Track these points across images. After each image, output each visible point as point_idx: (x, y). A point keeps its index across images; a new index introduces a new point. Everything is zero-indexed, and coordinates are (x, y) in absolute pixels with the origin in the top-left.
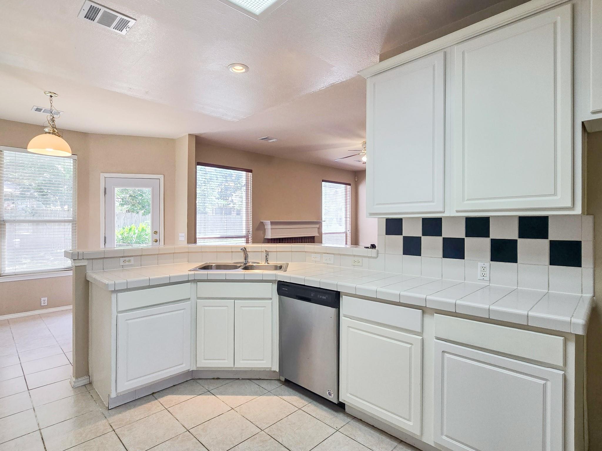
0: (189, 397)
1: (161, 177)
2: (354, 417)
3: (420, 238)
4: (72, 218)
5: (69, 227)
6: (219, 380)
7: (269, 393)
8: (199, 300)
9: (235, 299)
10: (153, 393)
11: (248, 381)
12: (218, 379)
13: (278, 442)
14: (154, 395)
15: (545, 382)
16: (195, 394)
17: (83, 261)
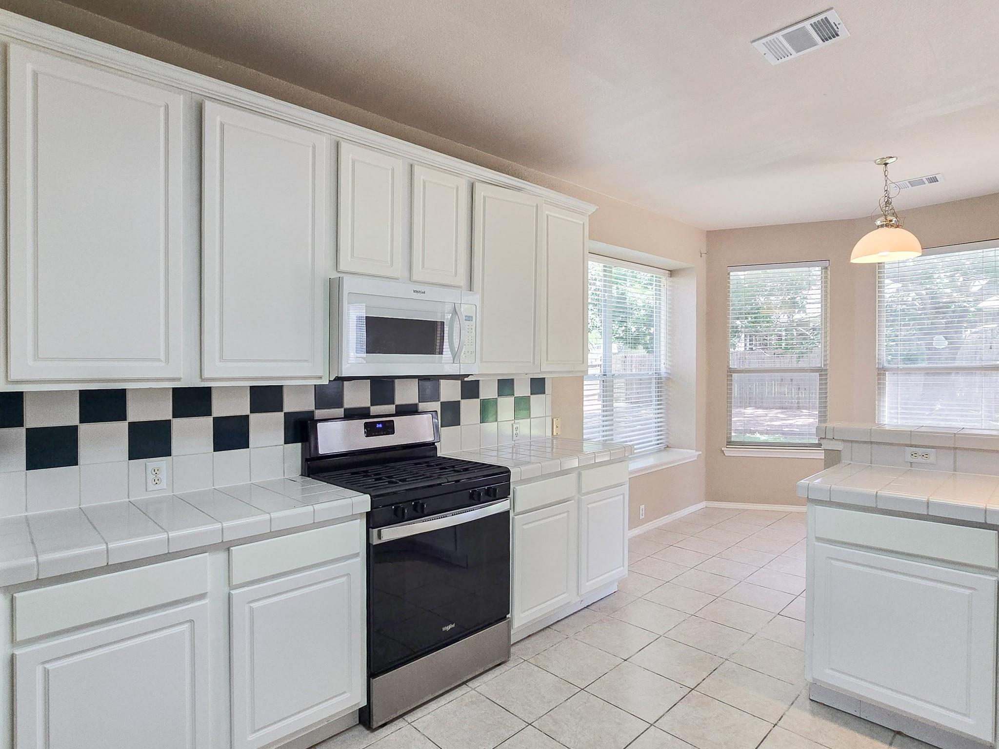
10: (899, 733)
17: (834, 442)
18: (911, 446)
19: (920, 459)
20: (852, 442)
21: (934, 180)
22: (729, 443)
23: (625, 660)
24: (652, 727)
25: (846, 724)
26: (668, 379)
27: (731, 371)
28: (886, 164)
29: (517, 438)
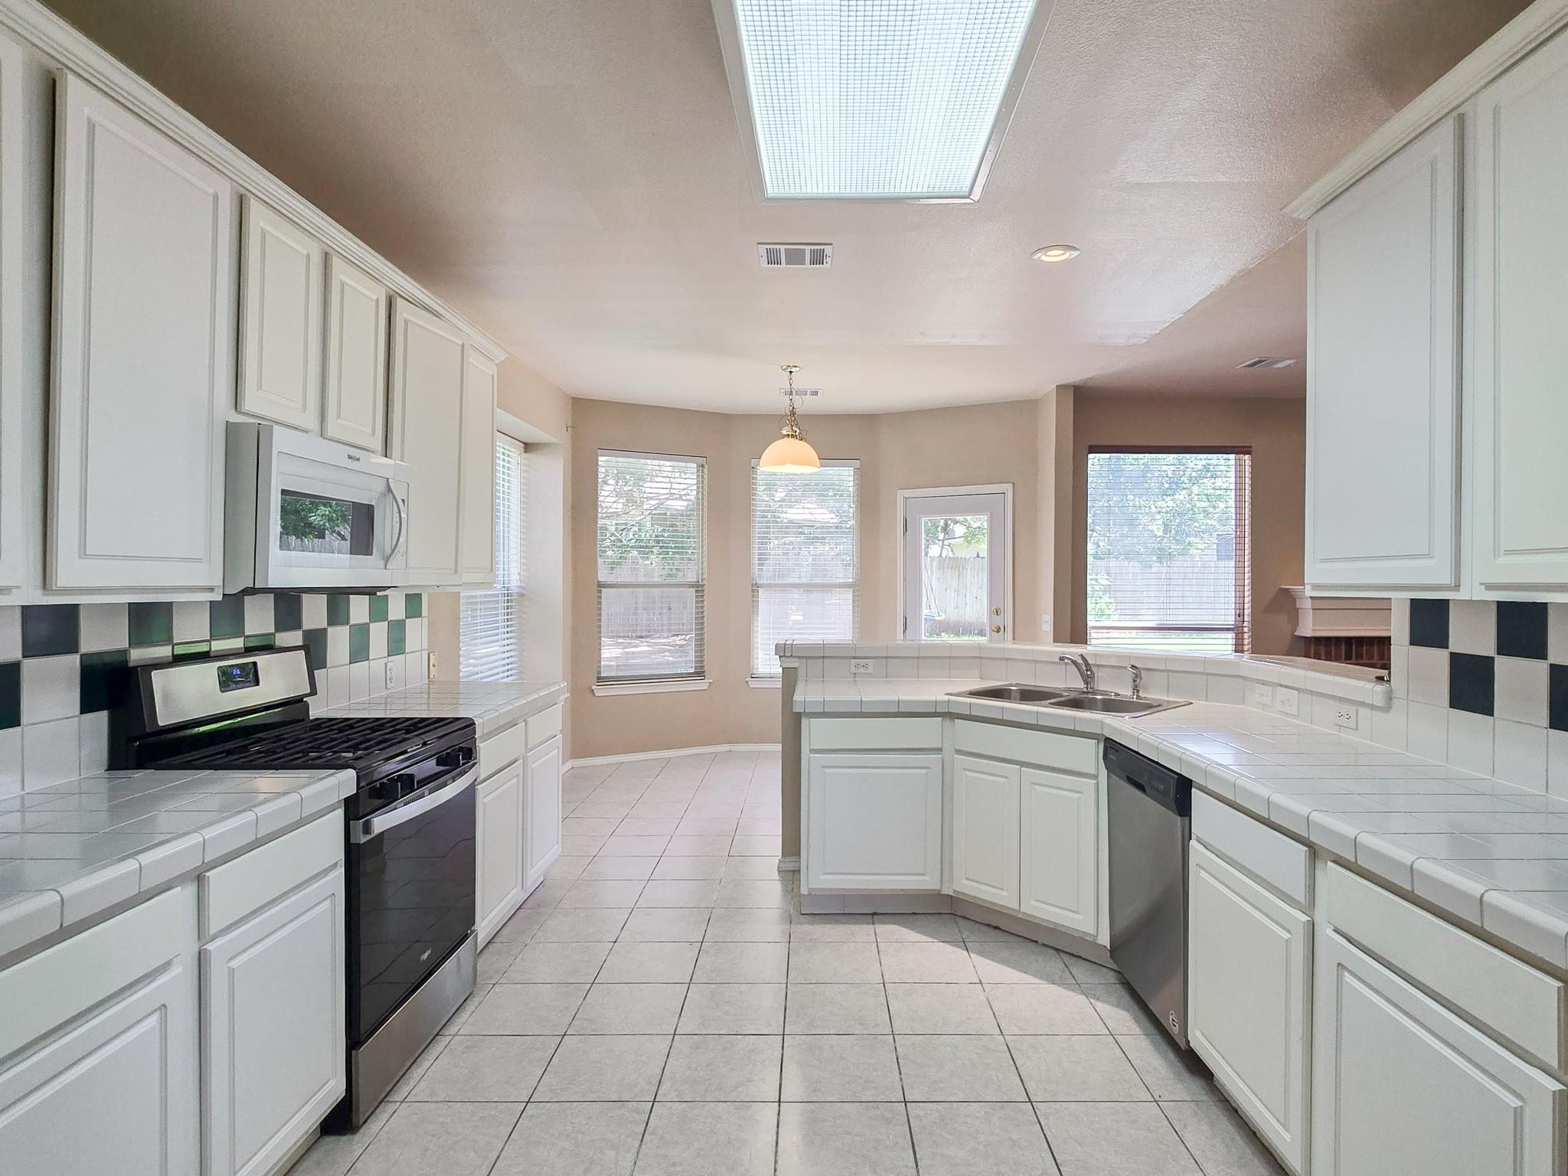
0: (924, 938)
1: (1008, 488)
2: (1223, 1099)
3: (1490, 661)
4: (851, 580)
5: (849, 595)
6: (997, 931)
7: (1078, 987)
8: (959, 756)
9: (1023, 764)
10: (875, 914)
11: (1051, 951)
12: (997, 928)
13: (1015, 1063)
14: (875, 917)
15: (1522, 1104)
16: (937, 939)
17: (792, 659)
18: (855, 658)
19: (862, 670)
20: (806, 658)
21: (815, 393)
22: (600, 679)
23: (615, 942)
24: (691, 985)
25: (837, 922)
26: (522, 595)
27: (601, 586)
28: (791, 372)
29: (393, 685)
